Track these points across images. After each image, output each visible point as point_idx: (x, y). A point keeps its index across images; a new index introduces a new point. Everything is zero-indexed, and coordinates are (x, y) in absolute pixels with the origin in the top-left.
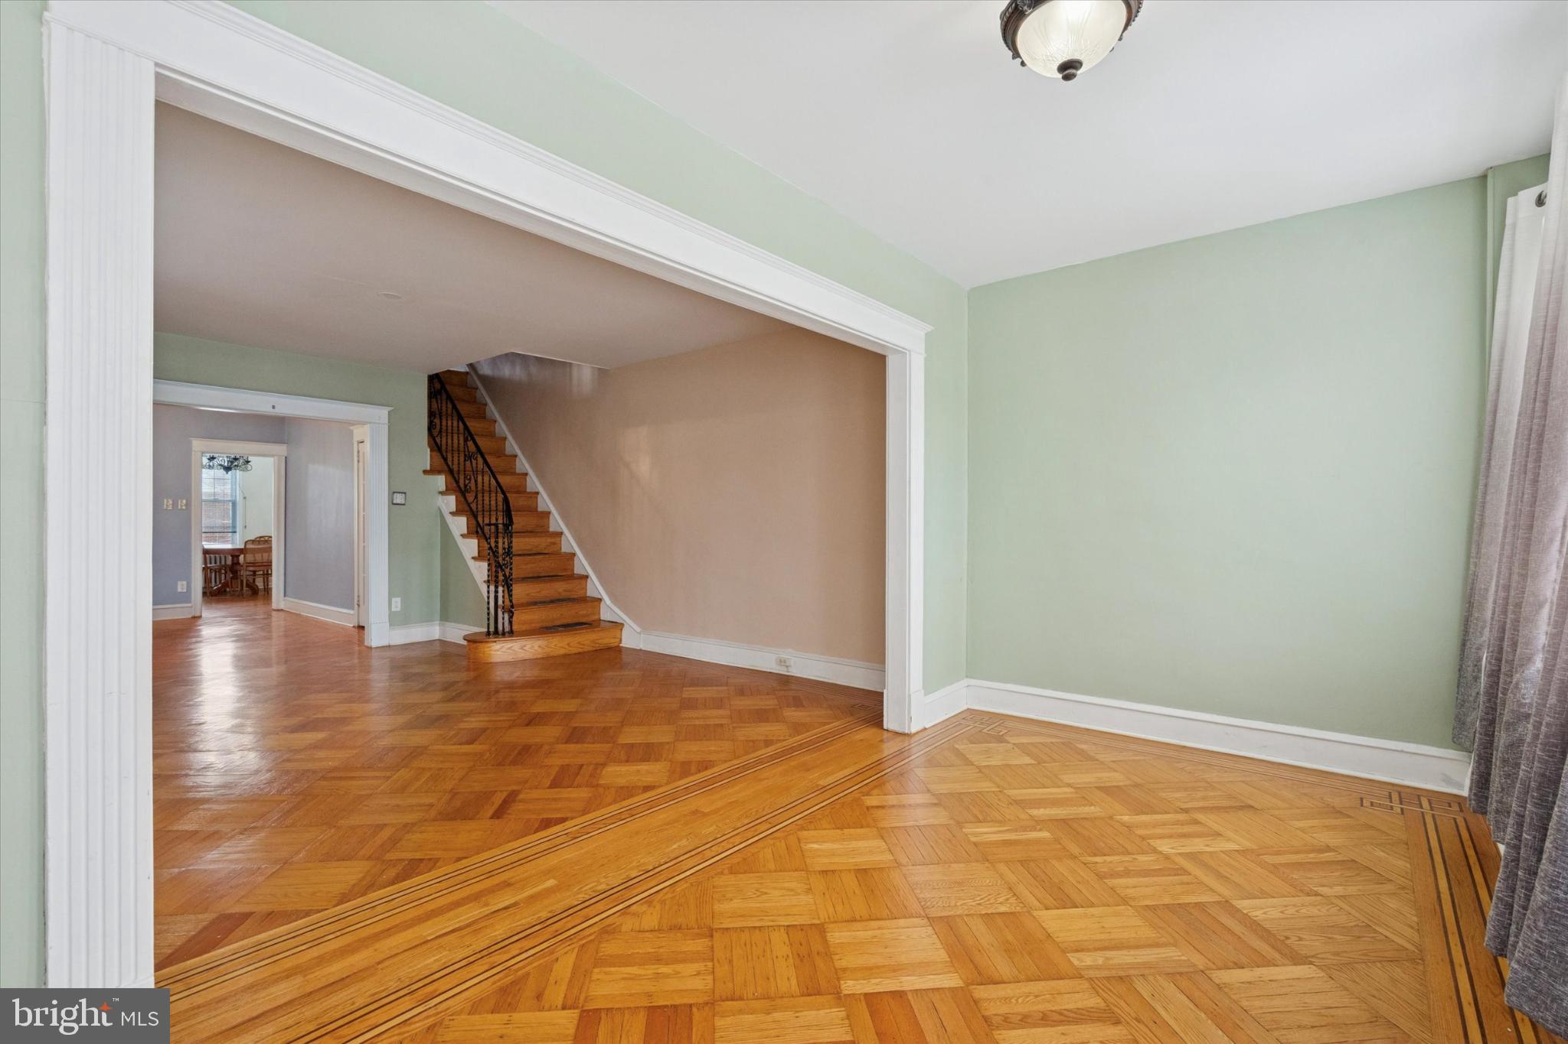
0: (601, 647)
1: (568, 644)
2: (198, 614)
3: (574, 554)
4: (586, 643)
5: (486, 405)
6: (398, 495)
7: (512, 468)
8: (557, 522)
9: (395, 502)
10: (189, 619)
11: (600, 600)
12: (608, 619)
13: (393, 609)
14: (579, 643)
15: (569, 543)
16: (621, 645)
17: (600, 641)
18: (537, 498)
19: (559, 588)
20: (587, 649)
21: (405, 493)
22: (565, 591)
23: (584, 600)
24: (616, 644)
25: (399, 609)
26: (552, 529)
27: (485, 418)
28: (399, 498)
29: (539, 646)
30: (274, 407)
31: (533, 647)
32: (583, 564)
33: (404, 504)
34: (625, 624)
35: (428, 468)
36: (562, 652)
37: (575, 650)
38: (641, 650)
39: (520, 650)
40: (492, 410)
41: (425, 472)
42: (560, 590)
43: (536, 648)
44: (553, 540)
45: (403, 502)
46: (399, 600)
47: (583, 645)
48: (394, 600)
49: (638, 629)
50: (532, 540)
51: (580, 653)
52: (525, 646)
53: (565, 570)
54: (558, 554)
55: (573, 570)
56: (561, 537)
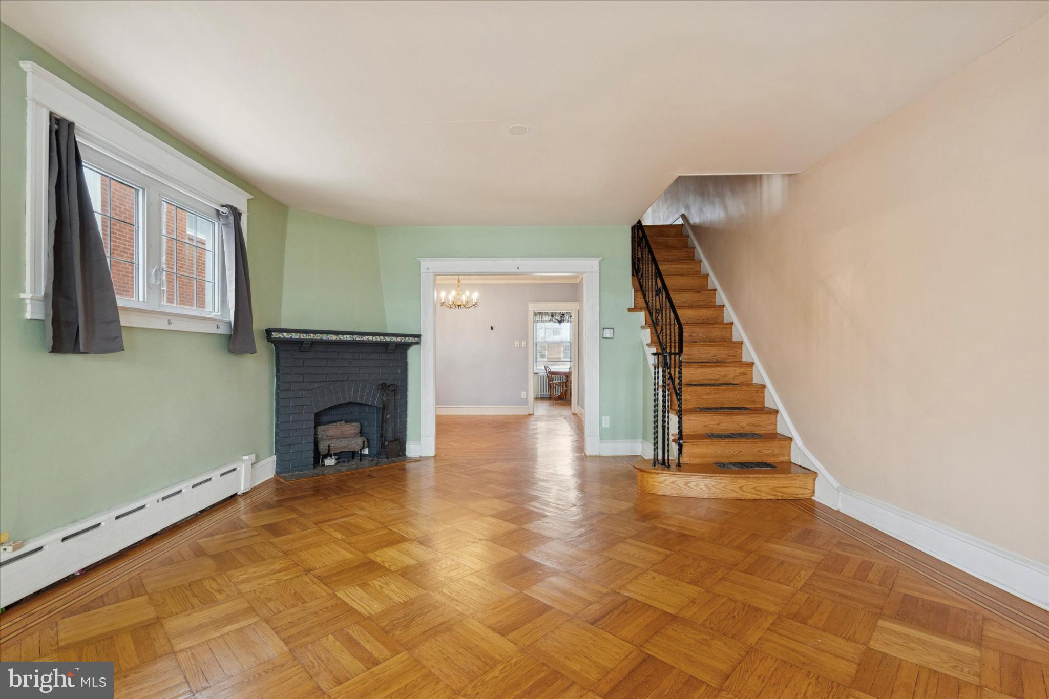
0: (785, 497)
1: (740, 488)
2: (531, 413)
3: (764, 386)
4: (762, 489)
5: (694, 248)
6: (607, 330)
7: (711, 302)
8: (749, 353)
9: (605, 336)
10: (526, 415)
11: (790, 439)
12: (799, 464)
13: (604, 426)
14: (754, 488)
15: (760, 374)
16: (813, 498)
17: (784, 490)
18: (732, 328)
19: (742, 422)
20: (764, 496)
21: (613, 329)
22: (748, 424)
23: (773, 436)
24: (807, 496)
25: (608, 426)
26: (744, 359)
27: (694, 260)
28: (608, 333)
29: (706, 486)
30: (518, 268)
31: (698, 485)
32: (773, 398)
33: (612, 338)
34: (819, 473)
35: (633, 307)
36: (733, 495)
37: (749, 496)
38: (838, 512)
39: (684, 487)
40: (700, 253)
41: (630, 310)
42: (744, 424)
43: (703, 487)
44: (743, 370)
45: (612, 337)
46: (608, 418)
47: (760, 491)
48: (604, 418)
49: (836, 484)
50: (719, 369)
51: (755, 500)
52: (689, 482)
53: (753, 402)
54: (748, 384)
55: (763, 403)
56: (752, 367)
